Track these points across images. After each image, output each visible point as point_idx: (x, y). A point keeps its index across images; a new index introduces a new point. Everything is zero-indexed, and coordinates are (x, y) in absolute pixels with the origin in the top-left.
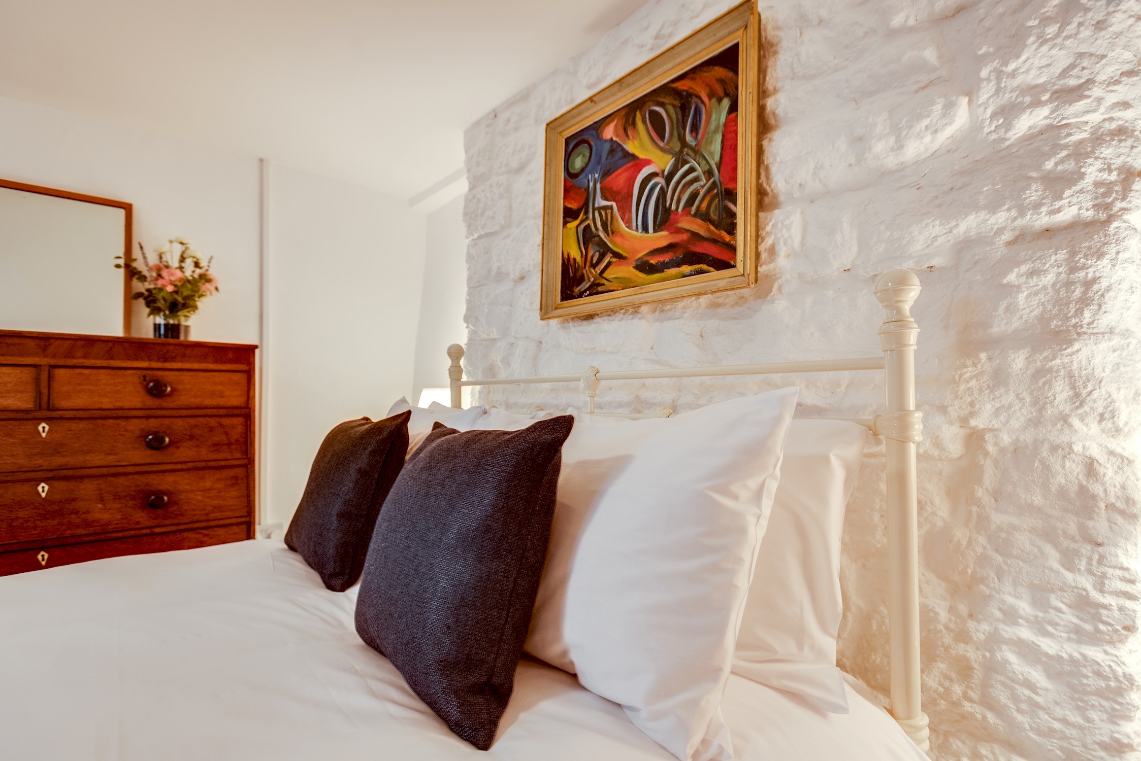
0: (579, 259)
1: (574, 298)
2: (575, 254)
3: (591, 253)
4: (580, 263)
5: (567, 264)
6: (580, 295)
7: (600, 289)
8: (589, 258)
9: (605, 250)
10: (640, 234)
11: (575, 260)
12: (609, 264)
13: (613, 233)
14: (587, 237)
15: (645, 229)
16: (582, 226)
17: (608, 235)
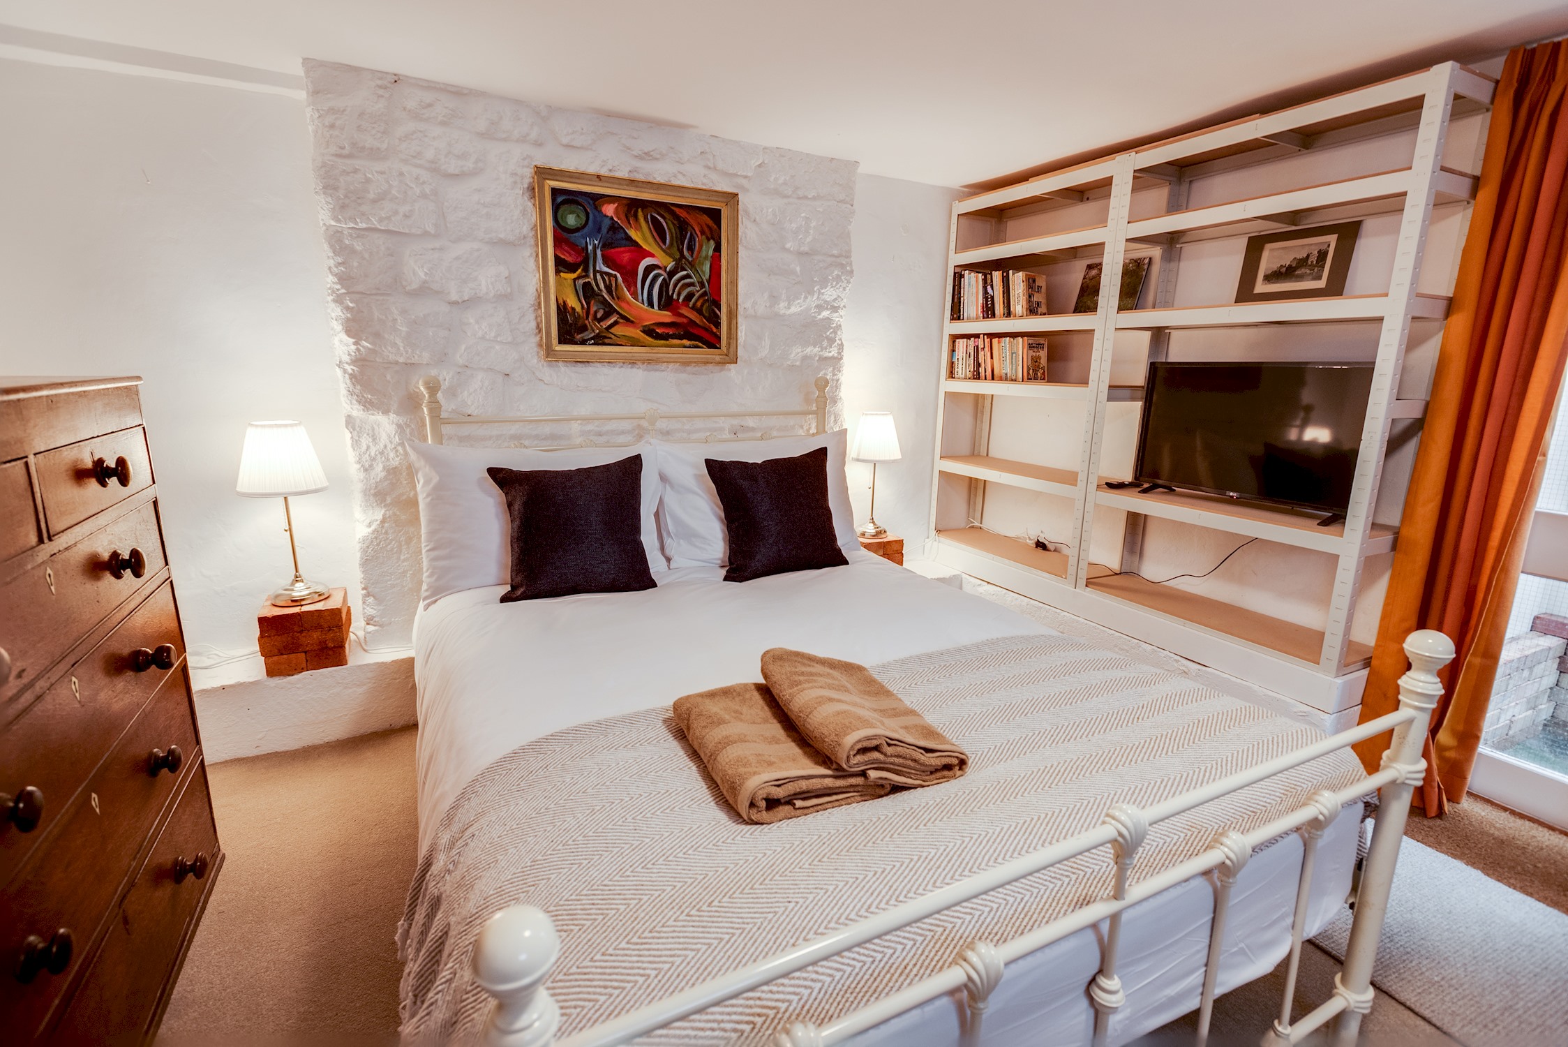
0: (578, 309)
1: (576, 343)
2: (572, 302)
3: (593, 309)
4: (581, 313)
5: (562, 310)
6: (583, 342)
7: (606, 341)
8: (592, 312)
9: (609, 311)
10: (645, 306)
11: (573, 309)
12: (616, 323)
13: (618, 298)
14: (588, 292)
15: (651, 304)
16: (581, 281)
17: (613, 298)
